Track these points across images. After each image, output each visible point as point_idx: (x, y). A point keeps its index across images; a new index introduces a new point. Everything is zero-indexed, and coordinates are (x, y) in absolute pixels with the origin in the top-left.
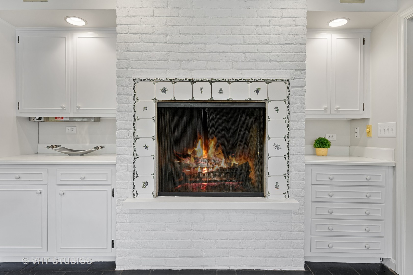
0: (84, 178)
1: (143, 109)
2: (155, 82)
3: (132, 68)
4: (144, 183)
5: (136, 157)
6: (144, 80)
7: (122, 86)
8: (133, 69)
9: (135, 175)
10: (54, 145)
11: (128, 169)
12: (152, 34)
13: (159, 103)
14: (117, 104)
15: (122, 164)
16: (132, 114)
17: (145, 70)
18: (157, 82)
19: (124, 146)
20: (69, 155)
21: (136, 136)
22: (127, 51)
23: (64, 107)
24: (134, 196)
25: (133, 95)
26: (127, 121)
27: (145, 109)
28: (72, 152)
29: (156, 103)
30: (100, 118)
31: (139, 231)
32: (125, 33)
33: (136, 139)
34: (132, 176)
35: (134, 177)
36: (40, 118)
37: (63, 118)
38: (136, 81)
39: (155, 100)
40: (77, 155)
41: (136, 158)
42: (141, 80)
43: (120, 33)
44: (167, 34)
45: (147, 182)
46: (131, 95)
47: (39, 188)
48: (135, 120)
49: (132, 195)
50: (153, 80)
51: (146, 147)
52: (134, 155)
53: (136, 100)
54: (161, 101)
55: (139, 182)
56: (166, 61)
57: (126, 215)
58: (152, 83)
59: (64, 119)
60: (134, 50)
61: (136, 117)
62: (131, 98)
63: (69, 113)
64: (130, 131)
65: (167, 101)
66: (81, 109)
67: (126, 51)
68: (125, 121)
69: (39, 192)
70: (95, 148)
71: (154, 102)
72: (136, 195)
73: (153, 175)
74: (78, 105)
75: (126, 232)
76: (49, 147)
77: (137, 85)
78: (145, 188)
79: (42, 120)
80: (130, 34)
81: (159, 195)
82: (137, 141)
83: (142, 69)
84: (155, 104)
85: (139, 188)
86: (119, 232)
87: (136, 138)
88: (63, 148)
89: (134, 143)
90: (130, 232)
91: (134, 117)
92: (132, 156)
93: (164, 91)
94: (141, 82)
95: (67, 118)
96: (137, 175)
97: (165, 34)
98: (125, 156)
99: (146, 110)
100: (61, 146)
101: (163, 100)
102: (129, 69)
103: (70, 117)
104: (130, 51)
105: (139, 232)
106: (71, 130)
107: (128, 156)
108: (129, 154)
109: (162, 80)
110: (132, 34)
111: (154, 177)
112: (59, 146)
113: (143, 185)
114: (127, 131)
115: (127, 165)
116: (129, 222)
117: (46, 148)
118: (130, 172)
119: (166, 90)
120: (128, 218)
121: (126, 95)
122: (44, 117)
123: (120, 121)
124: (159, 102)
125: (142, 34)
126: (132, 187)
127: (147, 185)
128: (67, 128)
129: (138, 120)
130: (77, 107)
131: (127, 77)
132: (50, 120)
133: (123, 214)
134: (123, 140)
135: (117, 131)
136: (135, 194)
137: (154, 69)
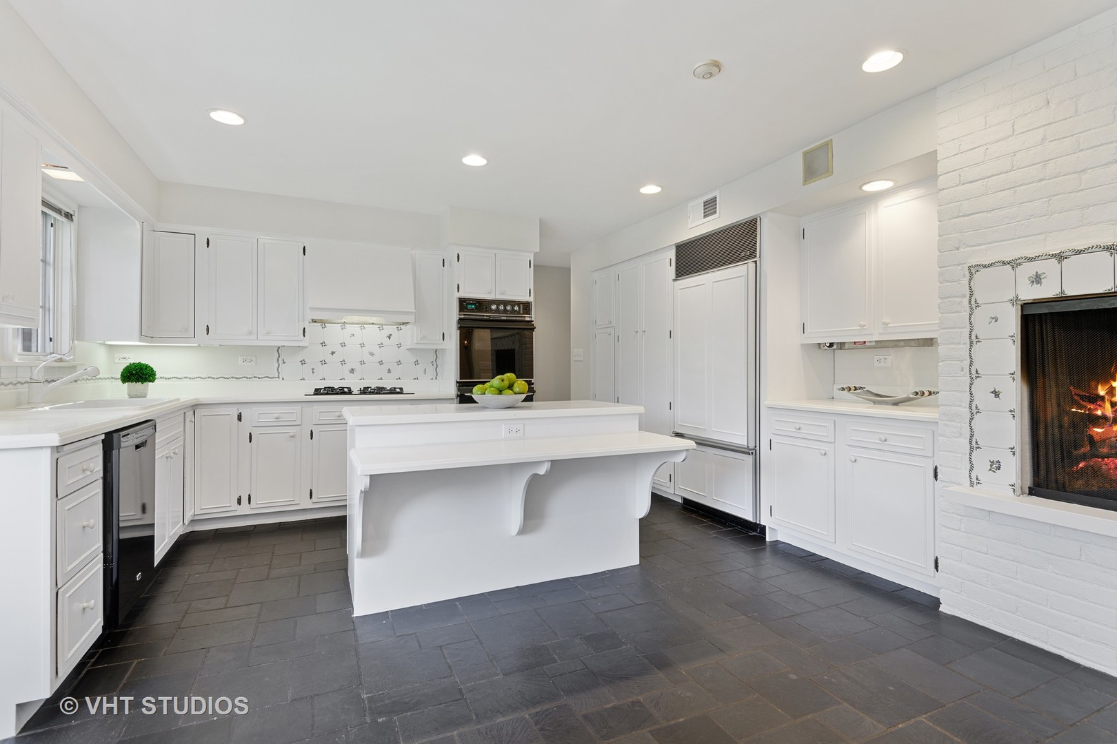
0: (885, 440)
1: (989, 320)
2: (1015, 266)
3: (968, 246)
4: (992, 463)
5: (974, 411)
6: (990, 265)
7: (948, 282)
8: (970, 247)
9: (974, 446)
10: (852, 387)
11: (961, 434)
12: (1011, 171)
13: (1024, 306)
14: (940, 315)
15: (950, 423)
16: (967, 330)
17: (995, 244)
18: (1020, 264)
19: (953, 391)
20: (875, 402)
21: (973, 372)
22: (959, 216)
23: (864, 326)
24: (972, 484)
25: (968, 296)
26: (959, 344)
27: (994, 320)
28: (879, 399)
29: (1019, 307)
30: (932, 339)
31: (987, 554)
32: (954, 185)
33: (974, 378)
34: (968, 446)
35: (972, 449)
36: (831, 345)
37: (865, 342)
38: (974, 270)
39: (1014, 301)
40: (886, 403)
41: (974, 413)
42: (985, 266)
43: (944, 189)
44: (1045, 161)
45: (998, 462)
46: (964, 296)
47: (825, 447)
48: (971, 343)
49: (969, 482)
50: (1009, 263)
51: (996, 394)
52: (970, 407)
53: (973, 306)
54: (1030, 301)
55: (982, 461)
56: (1045, 216)
57: (959, 517)
58: (1009, 267)
59: (867, 344)
60: (971, 212)
61: (973, 337)
62: (966, 300)
63: (872, 334)
64: (964, 362)
65: (1045, 300)
66: (891, 327)
67: (956, 218)
68: (956, 344)
69: (824, 452)
70: (915, 394)
71: (1013, 304)
72: (975, 484)
73: (1013, 450)
74: (885, 320)
75: (960, 549)
76: (843, 389)
77: (976, 276)
78: (994, 472)
79: (835, 347)
80: (963, 184)
81: (1031, 493)
82: (976, 382)
83: (989, 243)
84: (1017, 310)
85: (982, 470)
86: (946, 544)
87: (975, 376)
88: (868, 391)
89: (971, 384)
90: (967, 550)
91: (970, 338)
92: (967, 410)
93: (1037, 279)
94: (983, 270)
95: (871, 342)
96: (977, 446)
97: (1040, 163)
98: (956, 408)
99: (996, 321)
100: (864, 388)
101: (1034, 300)
102: (962, 250)
103: (876, 341)
104: (964, 216)
105: (986, 556)
106: (883, 361)
107: (962, 409)
108: (963, 405)
109: (1030, 259)
110: (967, 183)
111: (1014, 454)
112: (860, 388)
113: (991, 466)
114: (957, 362)
115: (959, 425)
116: (965, 532)
117: (839, 389)
118: (966, 438)
119: (1042, 277)
120: (962, 524)
121: (957, 297)
122: (837, 343)
123: (946, 344)
124: (1025, 304)
125: (988, 177)
126: (968, 468)
127: (999, 468)
128: (877, 358)
129: (978, 341)
130: (884, 324)
131: (959, 265)
132: (847, 346)
133: (952, 513)
134: (951, 379)
135: (940, 364)
136: (974, 479)
137: (1015, 239)
